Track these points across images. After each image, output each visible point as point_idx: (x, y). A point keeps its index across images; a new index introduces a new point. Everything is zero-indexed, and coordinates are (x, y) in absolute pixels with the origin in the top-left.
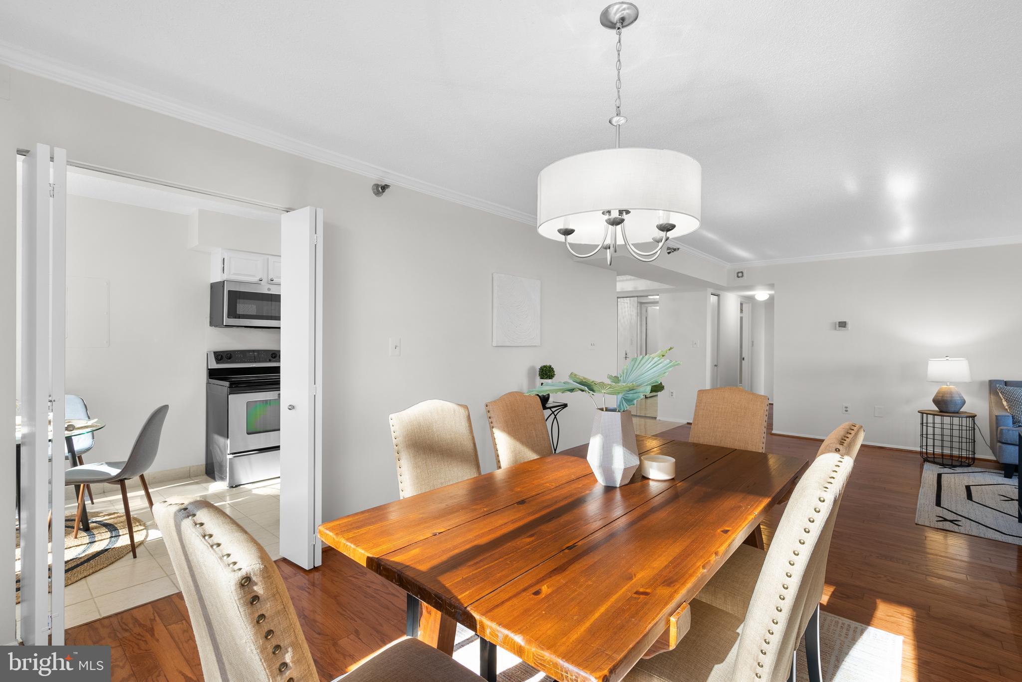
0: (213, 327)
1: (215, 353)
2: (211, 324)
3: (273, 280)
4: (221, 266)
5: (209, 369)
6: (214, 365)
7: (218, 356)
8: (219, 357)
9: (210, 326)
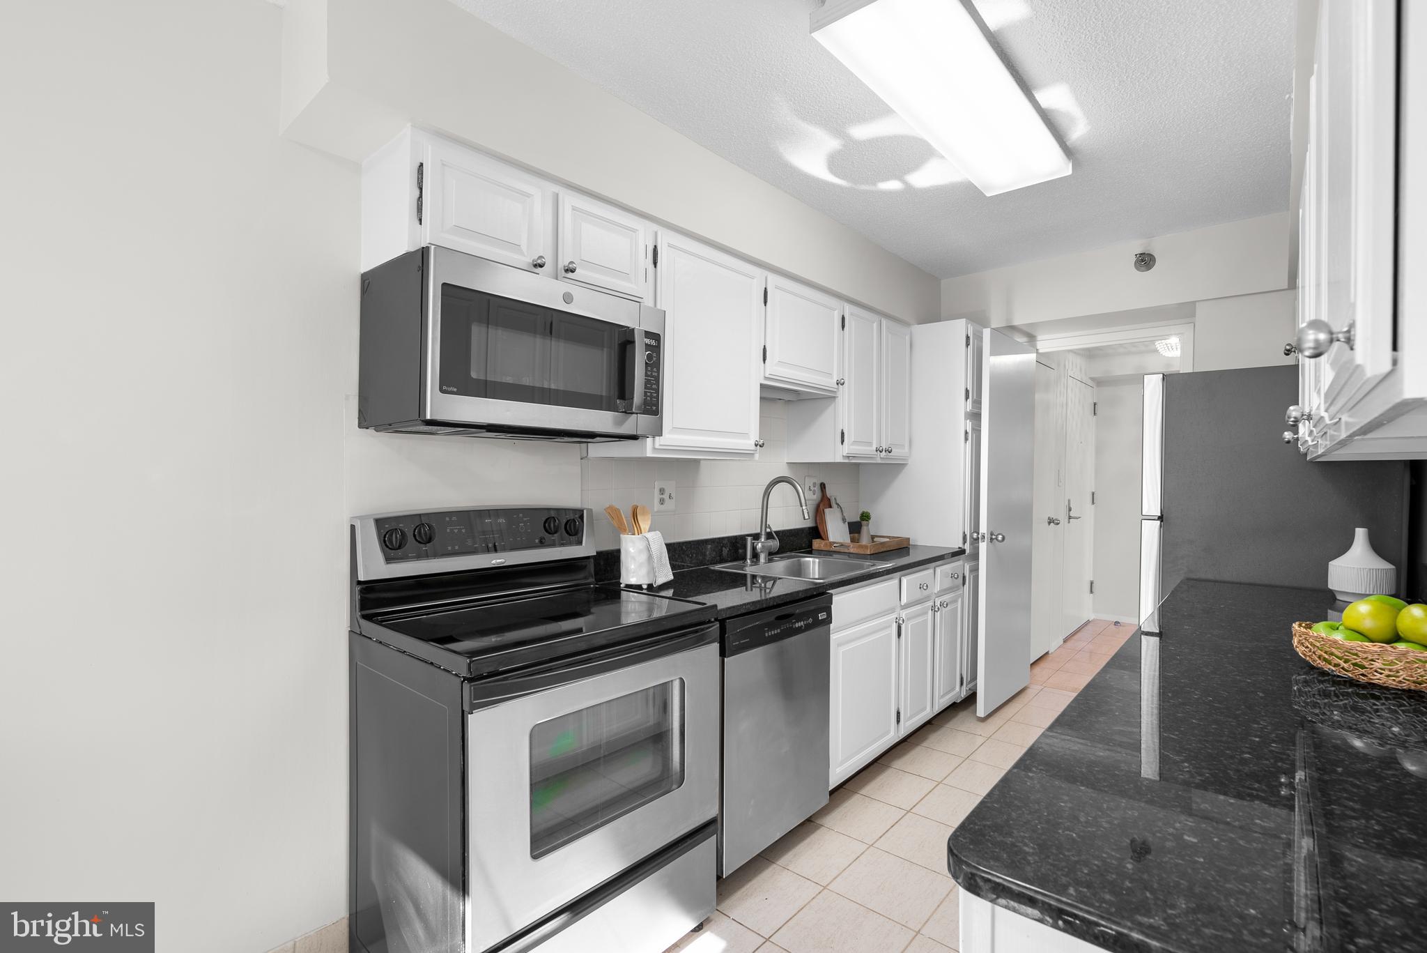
0: (371, 431)
1: (379, 522)
2: (365, 420)
3: (573, 271)
4: (411, 193)
5: (359, 583)
6: (376, 567)
7: (391, 532)
8: (395, 539)
9: (360, 426)
